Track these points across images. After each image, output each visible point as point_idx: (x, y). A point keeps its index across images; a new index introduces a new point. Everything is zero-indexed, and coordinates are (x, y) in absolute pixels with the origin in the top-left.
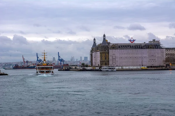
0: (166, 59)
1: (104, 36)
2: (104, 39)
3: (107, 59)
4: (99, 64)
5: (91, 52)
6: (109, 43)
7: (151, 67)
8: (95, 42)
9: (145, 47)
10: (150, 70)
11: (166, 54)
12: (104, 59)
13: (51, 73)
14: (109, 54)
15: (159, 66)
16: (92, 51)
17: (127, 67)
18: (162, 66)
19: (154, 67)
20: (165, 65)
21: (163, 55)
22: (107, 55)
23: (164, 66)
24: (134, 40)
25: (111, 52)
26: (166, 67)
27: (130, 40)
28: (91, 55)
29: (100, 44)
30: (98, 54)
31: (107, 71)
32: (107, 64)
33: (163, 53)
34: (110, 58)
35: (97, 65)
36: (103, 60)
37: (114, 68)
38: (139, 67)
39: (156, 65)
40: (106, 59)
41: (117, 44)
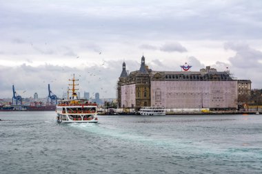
0: (239, 96)
1: (143, 59)
2: (143, 64)
3: (148, 96)
4: (134, 103)
5: (118, 84)
6: (150, 71)
7: (216, 109)
8: (124, 69)
9: (206, 78)
10: (214, 114)
11: (239, 90)
12: (142, 96)
13: (93, 120)
14: (150, 88)
15: (229, 109)
16: (120, 83)
17: (179, 110)
18: (232, 109)
19: (220, 109)
20: (237, 107)
21: (233, 91)
22: (147, 89)
23: (235, 109)
24: (189, 67)
25: (154, 85)
26: (238, 110)
27: (183, 67)
28: (119, 89)
29: (137, 72)
30: (133, 87)
31: (150, 115)
32: (148, 103)
33: (234, 87)
34: (153, 94)
35: (131, 106)
36: (141, 98)
37: (163, 111)
38: (197, 110)
39: (224, 106)
40: (145, 96)
41: (164, 72)
